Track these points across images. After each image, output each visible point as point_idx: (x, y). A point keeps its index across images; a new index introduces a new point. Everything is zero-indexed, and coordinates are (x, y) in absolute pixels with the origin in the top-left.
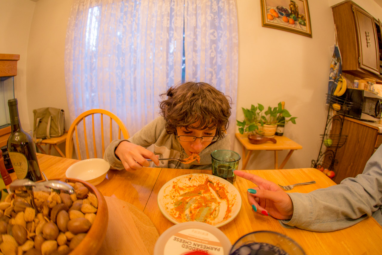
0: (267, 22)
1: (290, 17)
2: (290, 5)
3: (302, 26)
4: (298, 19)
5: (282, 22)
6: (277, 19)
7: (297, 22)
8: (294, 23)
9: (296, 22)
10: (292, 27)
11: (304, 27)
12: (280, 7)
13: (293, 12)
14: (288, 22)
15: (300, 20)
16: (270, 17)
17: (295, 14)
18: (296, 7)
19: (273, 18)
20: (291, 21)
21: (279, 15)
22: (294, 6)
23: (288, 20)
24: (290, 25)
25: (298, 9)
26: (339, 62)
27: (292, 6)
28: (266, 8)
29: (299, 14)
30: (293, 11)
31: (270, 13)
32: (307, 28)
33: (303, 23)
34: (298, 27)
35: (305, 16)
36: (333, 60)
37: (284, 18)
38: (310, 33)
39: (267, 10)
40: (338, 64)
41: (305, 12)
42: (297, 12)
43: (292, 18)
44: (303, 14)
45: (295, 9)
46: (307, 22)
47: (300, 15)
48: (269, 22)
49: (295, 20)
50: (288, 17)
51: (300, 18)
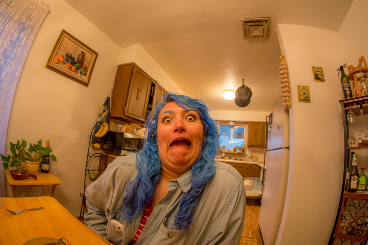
0: (51, 65)
1: (75, 65)
2: (79, 55)
3: (82, 75)
4: (80, 68)
5: (65, 68)
6: (62, 64)
7: (79, 71)
8: (75, 71)
9: (77, 71)
10: (73, 74)
11: (83, 77)
12: (69, 54)
13: (78, 62)
14: (71, 69)
15: (82, 70)
16: (56, 60)
17: (80, 63)
18: (84, 58)
19: (59, 62)
20: (73, 68)
21: (65, 61)
22: (83, 57)
23: (72, 67)
24: (71, 72)
25: (85, 60)
26: (108, 110)
27: (80, 56)
28: (57, 52)
29: (84, 64)
30: (80, 61)
31: (58, 57)
32: (86, 78)
33: (84, 73)
34: (78, 76)
35: (89, 67)
36: (103, 107)
37: (68, 65)
38: (87, 83)
39: (56, 53)
40: (107, 111)
41: (90, 64)
42: (83, 62)
43: (76, 66)
44: (87, 65)
45: (82, 60)
46: (88, 73)
47: (84, 66)
48: (53, 65)
49: (78, 69)
50: (72, 65)
51: (83, 68)
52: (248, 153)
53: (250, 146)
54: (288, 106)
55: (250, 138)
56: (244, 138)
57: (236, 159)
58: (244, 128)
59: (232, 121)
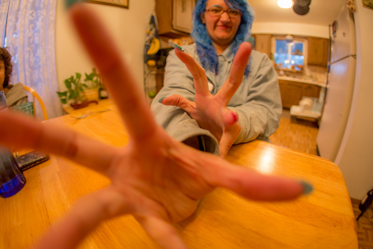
52: (307, 71)
53: (310, 64)
54: (352, 9)
55: (310, 55)
56: (303, 55)
57: (294, 77)
58: (303, 43)
59: (289, 35)
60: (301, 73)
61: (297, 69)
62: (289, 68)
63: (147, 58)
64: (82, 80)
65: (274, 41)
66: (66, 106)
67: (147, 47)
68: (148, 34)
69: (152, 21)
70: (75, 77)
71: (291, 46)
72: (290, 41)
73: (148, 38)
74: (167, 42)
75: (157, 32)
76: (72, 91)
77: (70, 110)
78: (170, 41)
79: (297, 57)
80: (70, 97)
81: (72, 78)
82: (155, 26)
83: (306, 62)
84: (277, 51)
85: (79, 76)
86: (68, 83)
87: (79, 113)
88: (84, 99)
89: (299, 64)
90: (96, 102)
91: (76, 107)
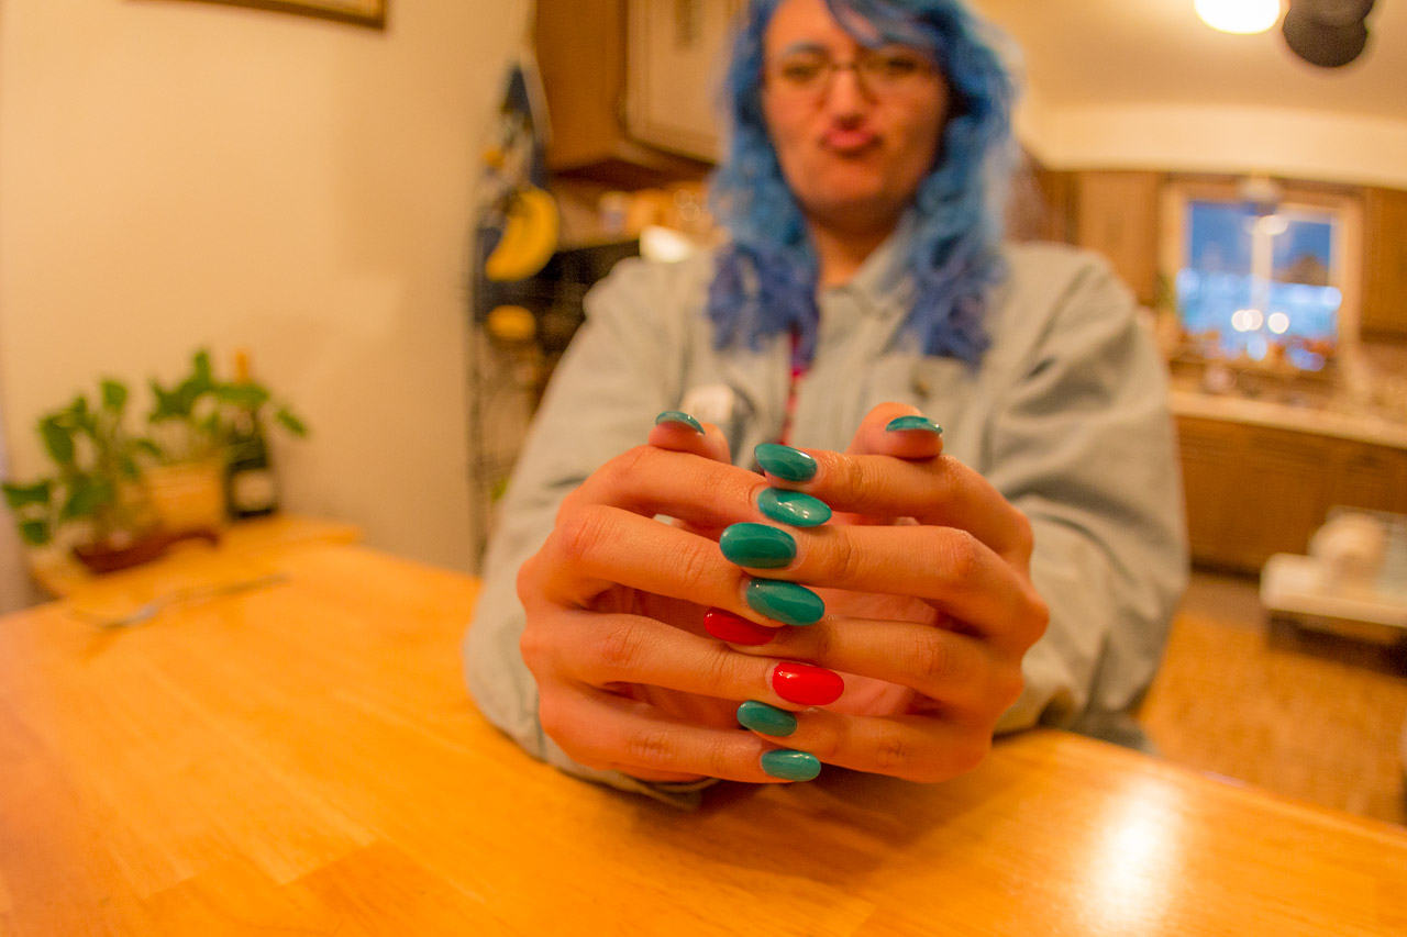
52: (1358, 372)
53: (1373, 334)
55: (1372, 285)
56: (1332, 285)
57: (1286, 401)
58: (1333, 223)
59: (1260, 177)
60: (1320, 381)
61: (1300, 361)
62: (1260, 352)
63: (488, 296)
64: (136, 418)
65: (1176, 212)
66: (50, 559)
67: (488, 239)
68: (492, 169)
69: (515, 98)
70: (96, 401)
71: (1268, 233)
72: (1262, 209)
73: (491, 191)
74: (593, 207)
75: (540, 154)
76: (78, 480)
77: (71, 579)
78: (614, 203)
79: (1301, 297)
80: (72, 510)
81: (80, 407)
82: (528, 124)
83: (1348, 324)
84: (1195, 261)
85: (115, 395)
86: (58, 432)
87: (117, 598)
88: (144, 519)
89: (1313, 334)
90: (206, 537)
91: (102, 561)
